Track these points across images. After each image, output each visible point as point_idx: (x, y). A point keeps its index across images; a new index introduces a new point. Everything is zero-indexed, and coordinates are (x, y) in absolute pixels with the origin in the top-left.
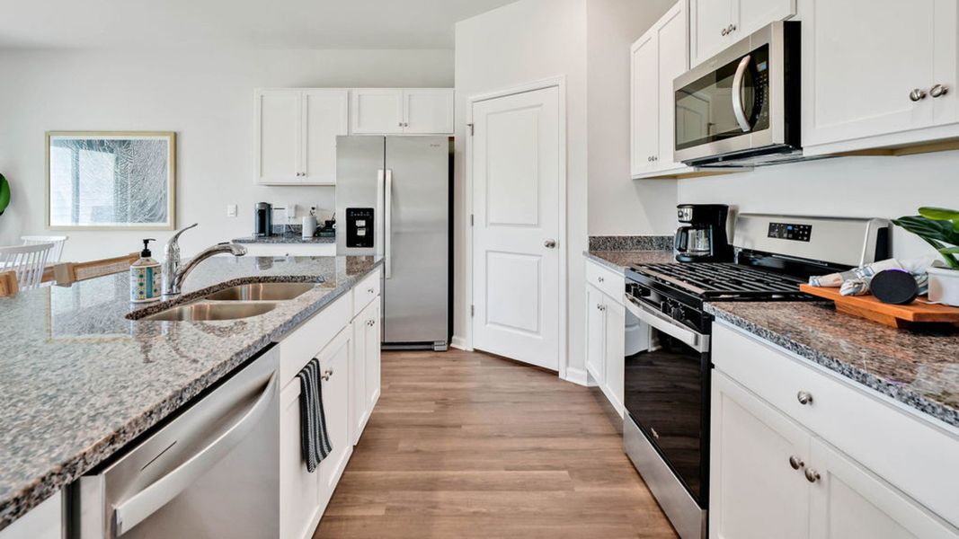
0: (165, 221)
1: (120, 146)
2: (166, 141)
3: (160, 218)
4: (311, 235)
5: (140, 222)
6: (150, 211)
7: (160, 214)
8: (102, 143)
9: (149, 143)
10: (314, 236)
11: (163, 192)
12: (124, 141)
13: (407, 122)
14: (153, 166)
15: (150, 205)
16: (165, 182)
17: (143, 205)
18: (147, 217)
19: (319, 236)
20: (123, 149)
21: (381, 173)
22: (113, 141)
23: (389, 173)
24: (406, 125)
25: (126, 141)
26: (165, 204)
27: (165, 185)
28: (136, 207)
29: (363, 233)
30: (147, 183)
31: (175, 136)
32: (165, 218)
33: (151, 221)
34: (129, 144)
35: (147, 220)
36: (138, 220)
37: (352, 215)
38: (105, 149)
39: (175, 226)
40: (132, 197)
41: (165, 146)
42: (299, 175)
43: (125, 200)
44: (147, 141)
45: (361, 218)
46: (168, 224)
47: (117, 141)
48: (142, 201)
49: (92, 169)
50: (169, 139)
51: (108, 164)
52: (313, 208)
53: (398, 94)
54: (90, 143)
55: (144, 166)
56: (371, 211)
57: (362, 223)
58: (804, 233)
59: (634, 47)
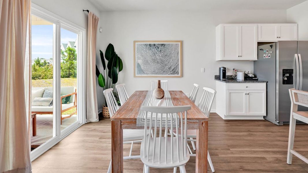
0: (178, 74)
2: (178, 44)
3: (177, 73)
4: (244, 79)
5: (169, 74)
6: (173, 70)
7: (177, 71)
8: (155, 45)
9: (172, 45)
10: (245, 80)
11: (178, 63)
12: (163, 44)
13: (280, 36)
14: (174, 54)
15: (172, 68)
16: (178, 59)
17: (170, 68)
18: (172, 73)
19: (247, 80)
20: (162, 47)
21: (296, 55)
22: (158, 44)
23: (299, 55)
24: (280, 38)
25: (164, 44)
26: (178, 68)
27: (178, 61)
28: (167, 69)
29: (286, 79)
30: (172, 60)
31: (182, 42)
32: (178, 73)
33: (173, 74)
34: (165, 45)
35: (171, 74)
36: (168, 74)
37: (285, 72)
38: (156, 47)
39: (182, 76)
40: (166, 65)
41: (178, 46)
42: (239, 56)
43: (163, 66)
44: (171, 44)
45: (287, 73)
46: (179, 75)
47: (160, 44)
48: (170, 66)
49: (151, 55)
50: (179, 43)
51: (157, 53)
52: (234, 69)
53: (276, 26)
54: (150, 45)
55: (170, 54)
56: (292, 70)
57: (288, 75)
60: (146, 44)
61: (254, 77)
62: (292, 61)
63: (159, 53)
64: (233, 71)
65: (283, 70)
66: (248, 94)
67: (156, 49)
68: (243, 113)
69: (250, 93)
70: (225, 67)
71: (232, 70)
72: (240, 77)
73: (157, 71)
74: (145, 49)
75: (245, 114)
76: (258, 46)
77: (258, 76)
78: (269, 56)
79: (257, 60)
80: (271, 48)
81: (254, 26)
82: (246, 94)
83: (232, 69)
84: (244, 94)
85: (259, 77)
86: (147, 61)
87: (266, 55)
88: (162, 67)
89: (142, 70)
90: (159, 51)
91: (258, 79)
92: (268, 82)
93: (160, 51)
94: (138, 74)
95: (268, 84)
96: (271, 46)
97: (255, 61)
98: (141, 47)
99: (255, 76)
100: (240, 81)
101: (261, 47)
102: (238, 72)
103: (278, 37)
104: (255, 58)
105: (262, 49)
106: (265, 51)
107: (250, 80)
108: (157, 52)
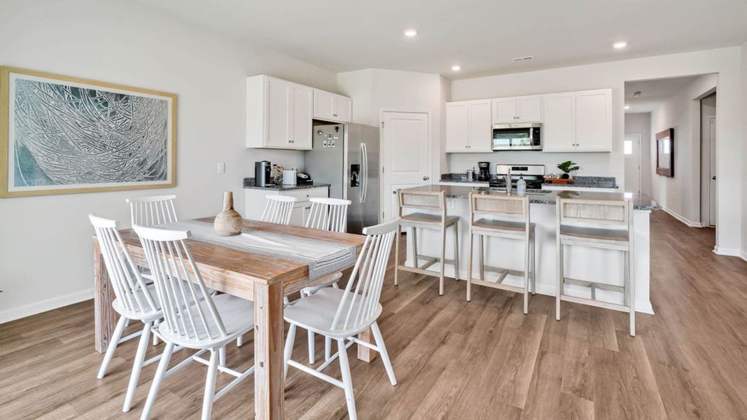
0: (165, 178)
1: (116, 100)
2: (166, 102)
3: (161, 175)
5: (139, 181)
6: (151, 169)
7: (161, 171)
8: (93, 93)
9: (150, 101)
10: (298, 184)
11: (164, 151)
12: (122, 96)
14: (155, 125)
15: (150, 163)
16: (166, 141)
17: (142, 164)
18: (147, 175)
19: (301, 184)
20: (120, 103)
21: (362, 144)
22: (107, 93)
23: (365, 145)
25: (124, 95)
26: (166, 162)
27: (166, 144)
28: (135, 165)
30: (148, 141)
31: (175, 98)
32: (166, 175)
33: (152, 179)
34: (127, 99)
35: (147, 179)
36: (137, 179)
38: (96, 101)
39: (175, 183)
40: (130, 155)
41: (166, 106)
42: (289, 142)
43: (122, 158)
44: (147, 99)
45: (354, 170)
46: (169, 181)
47: (112, 94)
48: (142, 159)
49: (79, 122)
50: (170, 100)
51: (100, 118)
52: (274, 165)
53: (332, 97)
54: (75, 91)
55: (145, 124)
56: (358, 166)
57: (355, 173)
58: (526, 169)
59: (447, 104)
60: (58, 87)
61: (307, 179)
62: (358, 153)
63: (109, 118)
64: (274, 169)
65: (352, 166)
66: (309, 208)
67: (99, 107)
70: (269, 161)
73: (99, 173)
74: (52, 102)
76: (313, 125)
77: (312, 178)
78: (333, 145)
79: (310, 148)
80: (336, 131)
81: (309, 91)
82: (306, 208)
85: (315, 179)
86: (63, 141)
87: (327, 142)
88: (117, 162)
89: (42, 171)
90: (109, 113)
91: (313, 182)
92: (330, 185)
93: (113, 113)
94: (18, 184)
95: (331, 188)
96: (337, 128)
97: (305, 152)
98: (36, 91)
99: (308, 177)
101: (318, 128)
102: (283, 171)
103: (335, 114)
104: (308, 146)
105: (321, 132)
106: (326, 136)
107: (304, 183)
108: (102, 116)
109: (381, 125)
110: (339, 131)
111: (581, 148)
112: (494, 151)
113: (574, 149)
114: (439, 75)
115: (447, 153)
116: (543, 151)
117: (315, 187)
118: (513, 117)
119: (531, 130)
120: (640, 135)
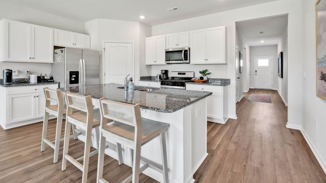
4: (37, 82)
21: (81, 60)
23: (84, 60)
24: (75, 45)
29: (73, 79)
37: (71, 73)
42: (30, 58)
45: (74, 75)
52: (28, 72)
53: (72, 34)
56: (78, 72)
57: (75, 76)
58: (184, 74)
59: (147, 38)
61: (49, 79)
62: (78, 65)
64: (28, 73)
65: (70, 72)
66: (37, 97)
68: (32, 116)
69: (40, 96)
70: (11, 69)
71: (26, 73)
72: (33, 79)
75: (34, 117)
76: (54, 49)
78: (61, 60)
79: (53, 63)
80: (62, 52)
81: (50, 30)
82: (35, 97)
83: (26, 71)
84: (33, 97)
87: (59, 59)
91: (54, 81)
92: (59, 83)
95: (60, 84)
99: (52, 78)
100: (32, 84)
101: (57, 51)
102: (31, 75)
103: (74, 44)
104: (51, 61)
105: (56, 53)
106: (58, 55)
107: (44, 82)
109: (103, 50)
110: (63, 52)
111: (209, 62)
112: (167, 63)
113: (206, 62)
114: (139, 22)
115: (146, 65)
116: (191, 64)
117: (55, 83)
118: (176, 44)
119: (183, 51)
120: (273, 56)
